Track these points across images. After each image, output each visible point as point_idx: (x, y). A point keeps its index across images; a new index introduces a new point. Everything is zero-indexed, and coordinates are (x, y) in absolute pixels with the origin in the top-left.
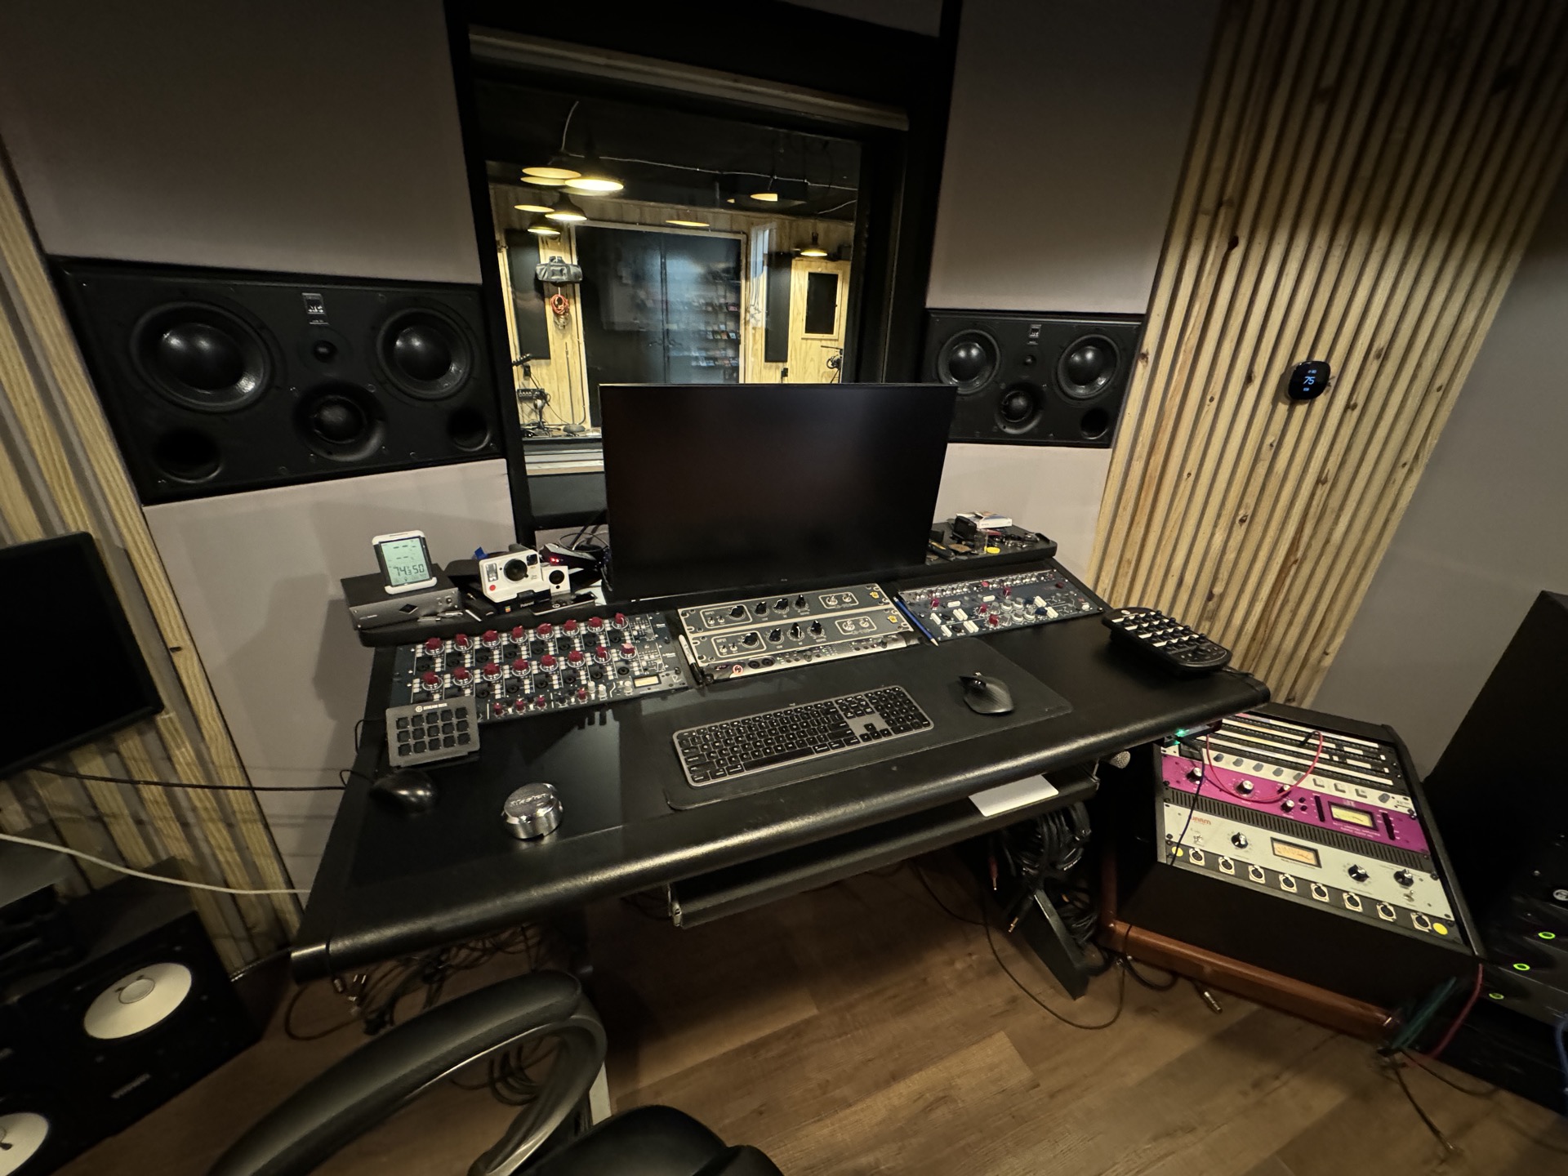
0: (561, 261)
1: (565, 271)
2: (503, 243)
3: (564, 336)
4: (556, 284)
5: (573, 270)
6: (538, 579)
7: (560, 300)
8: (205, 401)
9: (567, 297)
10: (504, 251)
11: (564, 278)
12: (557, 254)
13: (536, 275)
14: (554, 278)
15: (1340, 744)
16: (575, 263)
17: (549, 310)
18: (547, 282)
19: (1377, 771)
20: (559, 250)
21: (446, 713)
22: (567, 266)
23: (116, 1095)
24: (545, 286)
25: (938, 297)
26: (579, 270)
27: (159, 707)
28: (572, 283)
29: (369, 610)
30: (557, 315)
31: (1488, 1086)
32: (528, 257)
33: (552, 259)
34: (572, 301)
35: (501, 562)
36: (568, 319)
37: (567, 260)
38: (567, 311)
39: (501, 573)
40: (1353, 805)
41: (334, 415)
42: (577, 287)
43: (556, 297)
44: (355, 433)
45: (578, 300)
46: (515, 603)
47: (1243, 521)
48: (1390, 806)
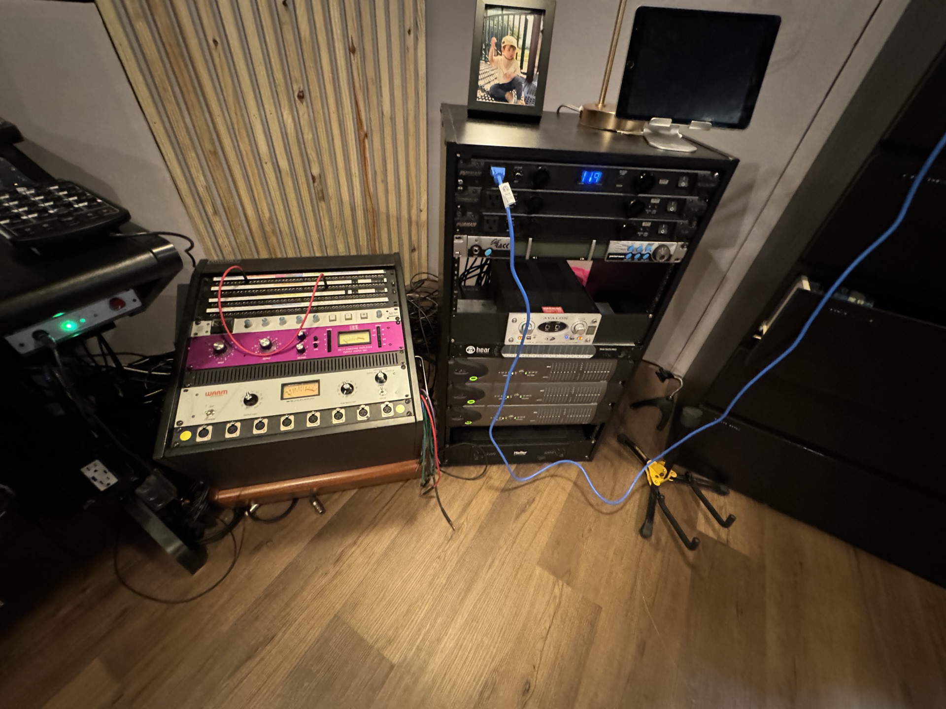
15: (355, 279)
19: (378, 294)
40: (357, 328)
47: (301, 97)
48: (383, 319)
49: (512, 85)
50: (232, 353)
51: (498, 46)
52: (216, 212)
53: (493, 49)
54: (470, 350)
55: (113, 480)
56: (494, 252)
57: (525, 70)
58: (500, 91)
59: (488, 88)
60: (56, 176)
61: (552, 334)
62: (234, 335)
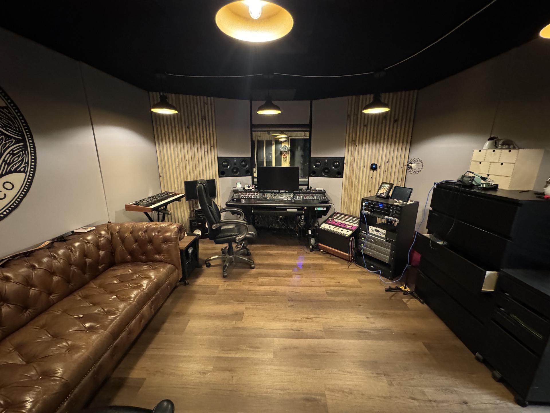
0: (286, 146)
1: (286, 149)
2: (274, 143)
3: (285, 163)
4: (284, 151)
5: (288, 148)
6: (251, 188)
7: (285, 155)
8: (226, 169)
9: (286, 154)
10: (274, 145)
11: (286, 150)
12: (285, 145)
13: (280, 150)
14: (284, 150)
16: (289, 147)
17: (282, 157)
18: (283, 151)
19: (357, 222)
20: (286, 144)
21: (239, 195)
22: (287, 147)
23: (206, 234)
24: (282, 152)
25: (312, 156)
26: (290, 148)
27: (216, 197)
28: (288, 151)
29: (234, 189)
30: (284, 158)
31: (361, 267)
32: (279, 146)
33: (284, 146)
34: (288, 155)
35: (247, 186)
36: (286, 159)
37: (287, 146)
38: (286, 157)
39: (247, 187)
40: (350, 225)
41: (235, 170)
42: (289, 152)
43: (284, 154)
44: (236, 172)
45: (289, 154)
46: (248, 190)
47: (370, 191)
48: (355, 226)
49: (383, 193)
50: (331, 222)
51: (383, 188)
52: (346, 208)
53: (382, 188)
54: (363, 232)
55: (310, 233)
56: (367, 214)
57: (386, 191)
58: (381, 194)
59: (379, 193)
60: (326, 196)
61: (377, 233)
62: (334, 221)
